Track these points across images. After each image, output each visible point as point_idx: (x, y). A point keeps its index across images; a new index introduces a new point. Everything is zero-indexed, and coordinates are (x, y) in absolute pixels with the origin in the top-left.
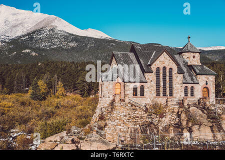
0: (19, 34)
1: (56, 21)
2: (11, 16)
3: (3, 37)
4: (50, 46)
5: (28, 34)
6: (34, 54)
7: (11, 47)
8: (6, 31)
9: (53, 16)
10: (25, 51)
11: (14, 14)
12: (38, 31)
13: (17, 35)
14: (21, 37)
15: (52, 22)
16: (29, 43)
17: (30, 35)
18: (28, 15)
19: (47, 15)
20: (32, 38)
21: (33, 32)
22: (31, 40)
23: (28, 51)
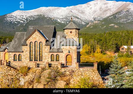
0: (108, 15)
1: (130, 5)
2: (104, 5)
3: (99, 18)
4: (126, 21)
5: (113, 15)
6: (116, 26)
7: (103, 23)
8: (101, 14)
9: (128, 2)
10: (111, 25)
11: (105, 4)
12: (119, 13)
13: (107, 16)
14: (109, 17)
15: (127, 6)
16: (113, 20)
17: (114, 15)
18: (113, 4)
19: (124, 2)
20: (115, 17)
21: (116, 14)
22: (114, 19)
23: (112, 25)
